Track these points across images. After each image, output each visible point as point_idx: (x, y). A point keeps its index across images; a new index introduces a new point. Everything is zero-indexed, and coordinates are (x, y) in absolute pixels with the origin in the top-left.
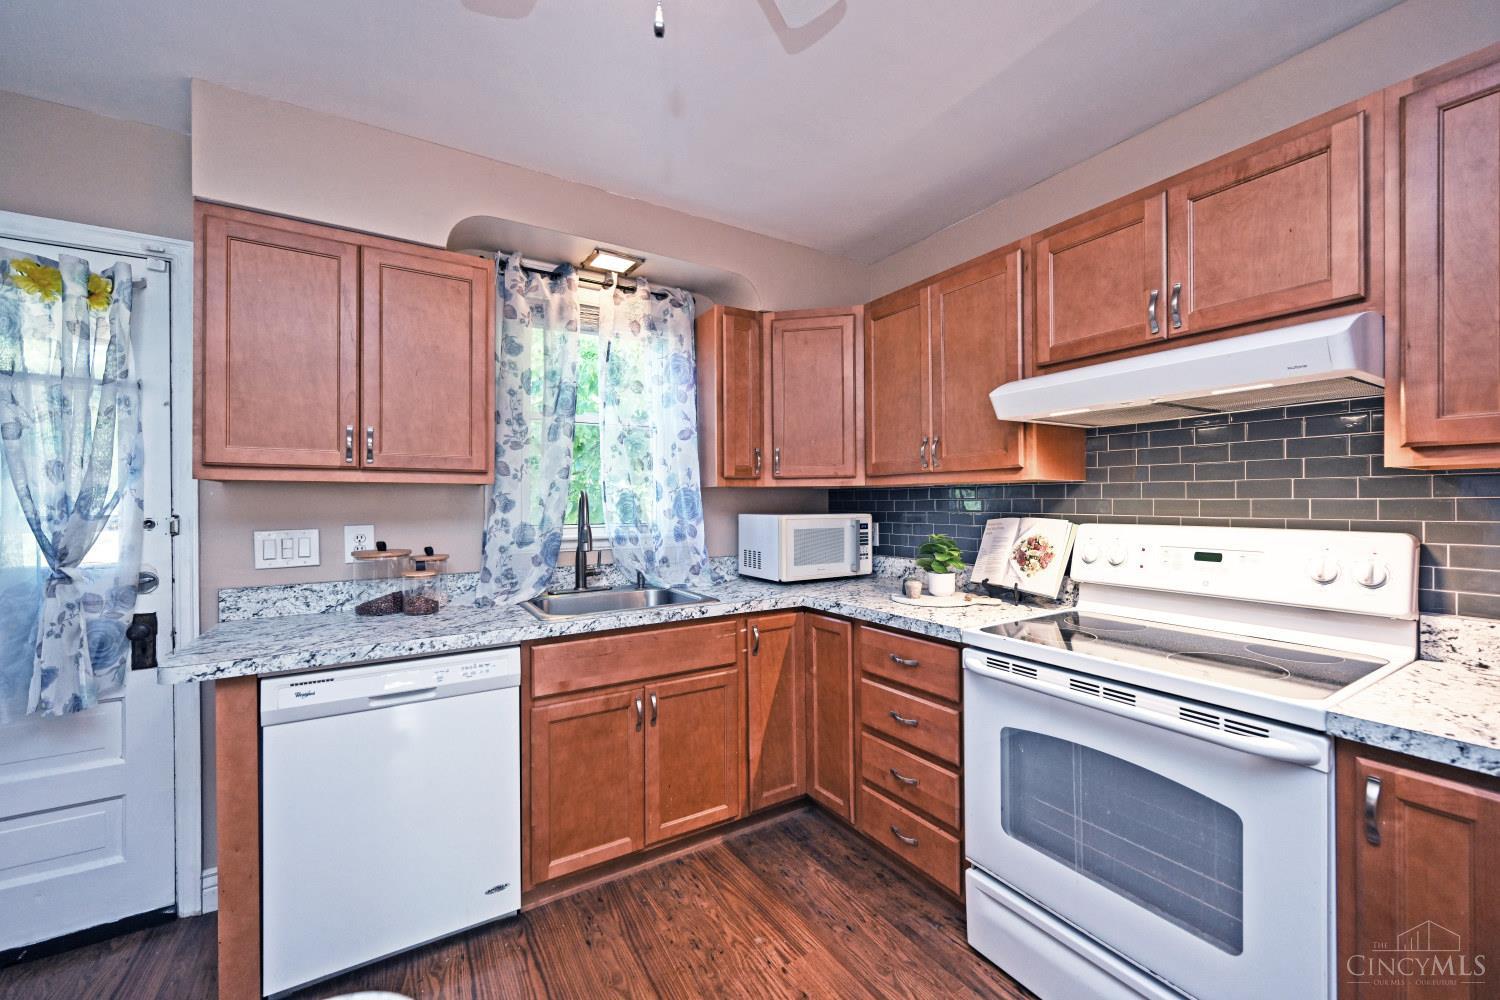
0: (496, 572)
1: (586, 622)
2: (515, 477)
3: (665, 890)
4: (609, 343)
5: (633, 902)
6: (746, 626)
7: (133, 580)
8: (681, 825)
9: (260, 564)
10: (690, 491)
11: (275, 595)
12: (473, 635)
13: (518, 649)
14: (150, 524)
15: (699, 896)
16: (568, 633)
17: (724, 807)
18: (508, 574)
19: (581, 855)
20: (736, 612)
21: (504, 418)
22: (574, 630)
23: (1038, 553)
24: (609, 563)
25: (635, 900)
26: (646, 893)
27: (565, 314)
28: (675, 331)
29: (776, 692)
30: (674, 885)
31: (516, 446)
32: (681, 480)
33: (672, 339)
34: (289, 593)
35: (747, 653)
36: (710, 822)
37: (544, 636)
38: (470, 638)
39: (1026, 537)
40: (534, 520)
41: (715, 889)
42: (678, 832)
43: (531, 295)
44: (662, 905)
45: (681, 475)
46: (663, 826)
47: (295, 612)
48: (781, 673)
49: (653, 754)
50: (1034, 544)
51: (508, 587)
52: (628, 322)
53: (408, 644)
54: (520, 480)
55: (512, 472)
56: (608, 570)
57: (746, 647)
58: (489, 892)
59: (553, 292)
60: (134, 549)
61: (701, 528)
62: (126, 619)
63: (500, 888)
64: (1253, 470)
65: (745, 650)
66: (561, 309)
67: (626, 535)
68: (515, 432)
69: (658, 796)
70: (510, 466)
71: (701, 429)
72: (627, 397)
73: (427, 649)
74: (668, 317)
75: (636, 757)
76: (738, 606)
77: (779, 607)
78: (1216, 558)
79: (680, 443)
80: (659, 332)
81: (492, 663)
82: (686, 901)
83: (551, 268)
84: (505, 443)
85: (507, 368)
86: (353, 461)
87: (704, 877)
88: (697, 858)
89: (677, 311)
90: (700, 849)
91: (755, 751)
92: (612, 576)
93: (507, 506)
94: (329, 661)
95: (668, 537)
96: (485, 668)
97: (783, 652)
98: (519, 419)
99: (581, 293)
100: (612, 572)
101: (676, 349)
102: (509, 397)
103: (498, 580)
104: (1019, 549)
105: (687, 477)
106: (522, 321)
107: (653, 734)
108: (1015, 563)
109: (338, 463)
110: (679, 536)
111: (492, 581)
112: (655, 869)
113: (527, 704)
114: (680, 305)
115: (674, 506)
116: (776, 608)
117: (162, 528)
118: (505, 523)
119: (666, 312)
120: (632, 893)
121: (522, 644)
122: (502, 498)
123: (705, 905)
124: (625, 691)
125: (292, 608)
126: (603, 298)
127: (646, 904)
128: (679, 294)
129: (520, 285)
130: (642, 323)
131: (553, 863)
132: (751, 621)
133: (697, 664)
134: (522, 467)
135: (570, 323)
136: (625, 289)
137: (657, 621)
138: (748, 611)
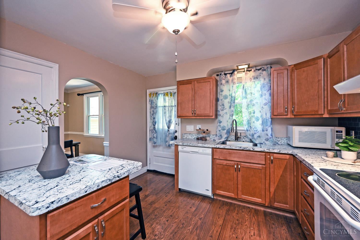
0: (218, 135)
1: (224, 146)
2: (222, 116)
3: (241, 209)
4: (244, 85)
5: (233, 208)
6: (269, 156)
7: (175, 131)
8: (247, 198)
9: (187, 130)
10: (266, 119)
11: (188, 135)
12: (203, 144)
13: (211, 149)
14: (176, 124)
15: (247, 215)
16: (220, 147)
17: (261, 200)
18: (221, 136)
19: (223, 192)
20: (264, 151)
21: (220, 105)
22: (221, 147)
24: (245, 136)
25: (234, 207)
26: (237, 208)
27: (233, 81)
28: (263, 77)
29: (281, 176)
30: (243, 210)
31: (222, 110)
32: (264, 117)
33: (262, 80)
34: (190, 135)
35: (269, 163)
37: (215, 147)
38: (203, 145)
40: (226, 125)
41: (252, 216)
42: (246, 199)
43: (226, 79)
44: (238, 211)
46: (242, 196)
47: (191, 138)
48: (283, 171)
49: (240, 178)
51: (220, 138)
52: (249, 79)
53: (194, 144)
54: (223, 117)
55: (221, 115)
56: (245, 137)
57: (269, 161)
58: (206, 190)
59: (230, 77)
60: (175, 127)
61: (269, 129)
62: (174, 136)
63: (208, 190)
65: (269, 162)
66: (232, 80)
67: (249, 129)
68: (222, 108)
69: (241, 188)
70: (221, 114)
72: (249, 96)
73: (197, 145)
74: (261, 74)
75: (235, 178)
76: (265, 149)
77: (281, 152)
79: (264, 106)
80: (259, 79)
81: (207, 150)
82: (243, 213)
83: (231, 72)
84: (220, 110)
85: (220, 95)
86: (193, 115)
87: (251, 213)
88: (254, 209)
89: (264, 72)
90: (256, 208)
91: (272, 190)
92: (246, 139)
93: (220, 122)
94: (185, 145)
95: (260, 131)
96: (205, 151)
97: (284, 166)
98: (223, 105)
99: (237, 75)
100: (246, 138)
101: (264, 82)
102: (221, 101)
103: (219, 137)
106: (223, 85)
107: (240, 174)
109: (191, 116)
110: (263, 131)
111: (217, 136)
112: (242, 206)
113: (213, 159)
114: (265, 70)
115: (262, 123)
116: (280, 152)
117: (177, 124)
118: (220, 126)
119: (260, 73)
120: (234, 206)
121: (212, 148)
122: (219, 121)
123: (247, 216)
124: (233, 162)
125: (190, 137)
126: (242, 75)
127: (235, 209)
128: (265, 67)
129: (223, 78)
130: (252, 78)
131: (217, 191)
132: (271, 154)
133: (252, 161)
134: (224, 114)
135: (234, 83)
136: (249, 71)
137: (240, 149)
138: (269, 151)
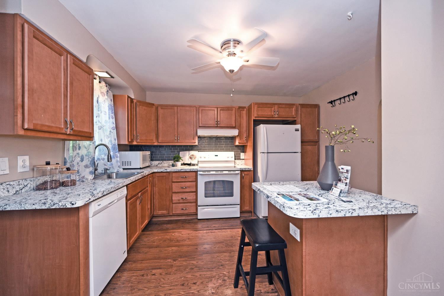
10: (116, 145)
23: (194, 157)
28: (110, 97)
32: (113, 142)
33: (109, 100)
36: (146, 225)
39: (191, 154)
45: (113, 140)
50: (193, 155)
61: (119, 155)
64: (225, 144)
67: (100, 158)
71: (117, 127)
78: (217, 156)
79: (112, 131)
89: (110, 92)
101: (110, 103)
104: (190, 157)
105: (114, 141)
108: (190, 159)
110: (113, 158)
114: (110, 90)
